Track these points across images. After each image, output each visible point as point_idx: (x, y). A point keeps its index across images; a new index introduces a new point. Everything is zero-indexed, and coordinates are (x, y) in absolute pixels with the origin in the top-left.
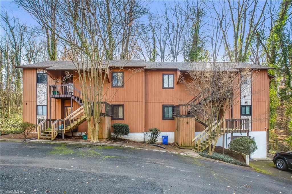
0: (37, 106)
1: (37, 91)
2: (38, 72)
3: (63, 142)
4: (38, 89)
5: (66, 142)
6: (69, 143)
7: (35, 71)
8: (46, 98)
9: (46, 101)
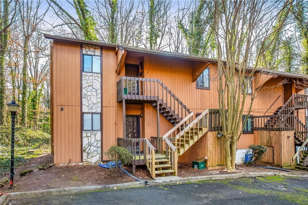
0: (82, 114)
1: (83, 86)
2: (84, 52)
3: (207, 178)
4: (84, 82)
5: (211, 177)
6: (216, 179)
7: (78, 49)
8: (99, 100)
9: (100, 105)
